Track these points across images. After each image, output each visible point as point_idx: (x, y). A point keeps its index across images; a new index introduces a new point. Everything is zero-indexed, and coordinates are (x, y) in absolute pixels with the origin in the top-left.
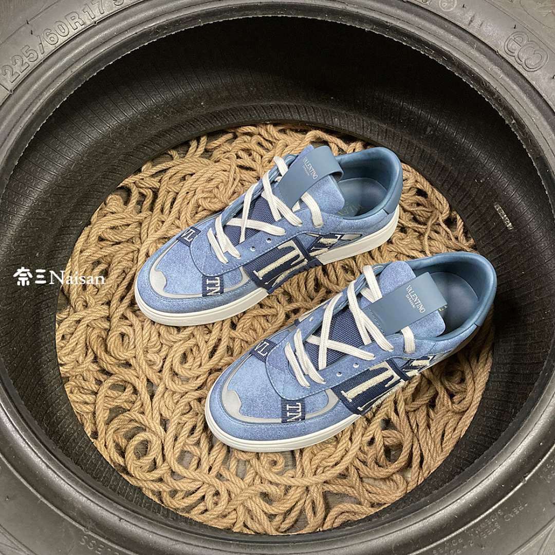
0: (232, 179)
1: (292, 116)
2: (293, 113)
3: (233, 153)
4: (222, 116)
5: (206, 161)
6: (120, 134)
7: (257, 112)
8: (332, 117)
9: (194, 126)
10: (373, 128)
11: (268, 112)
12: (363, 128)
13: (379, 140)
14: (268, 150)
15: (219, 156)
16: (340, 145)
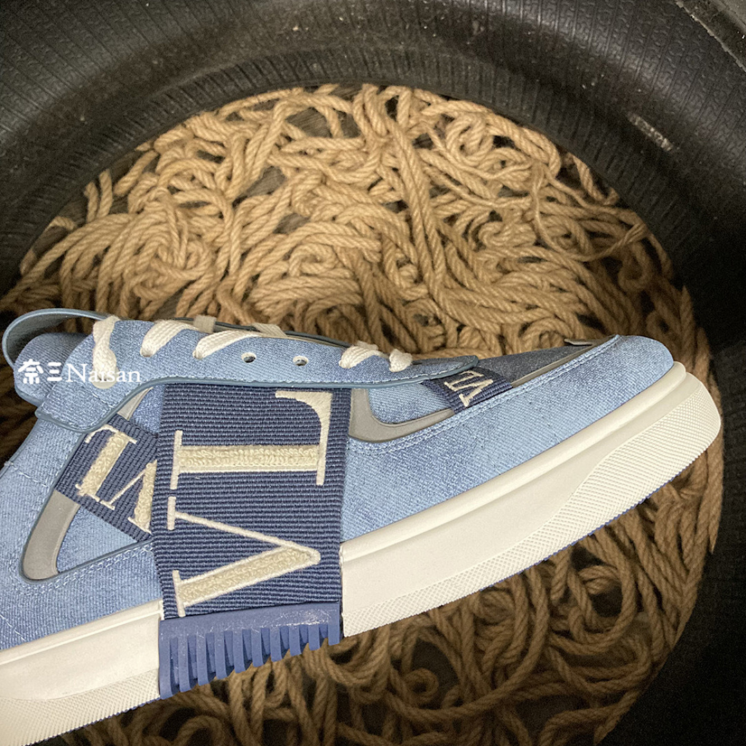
0: (175, 234)
1: (237, 86)
2: (237, 81)
3: (162, 188)
4: (120, 131)
5: (122, 218)
7: (176, 101)
8: (305, 63)
9: (78, 167)
10: (382, 59)
11: (194, 94)
12: (366, 64)
14: (219, 159)
15: (140, 201)
16: (337, 107)
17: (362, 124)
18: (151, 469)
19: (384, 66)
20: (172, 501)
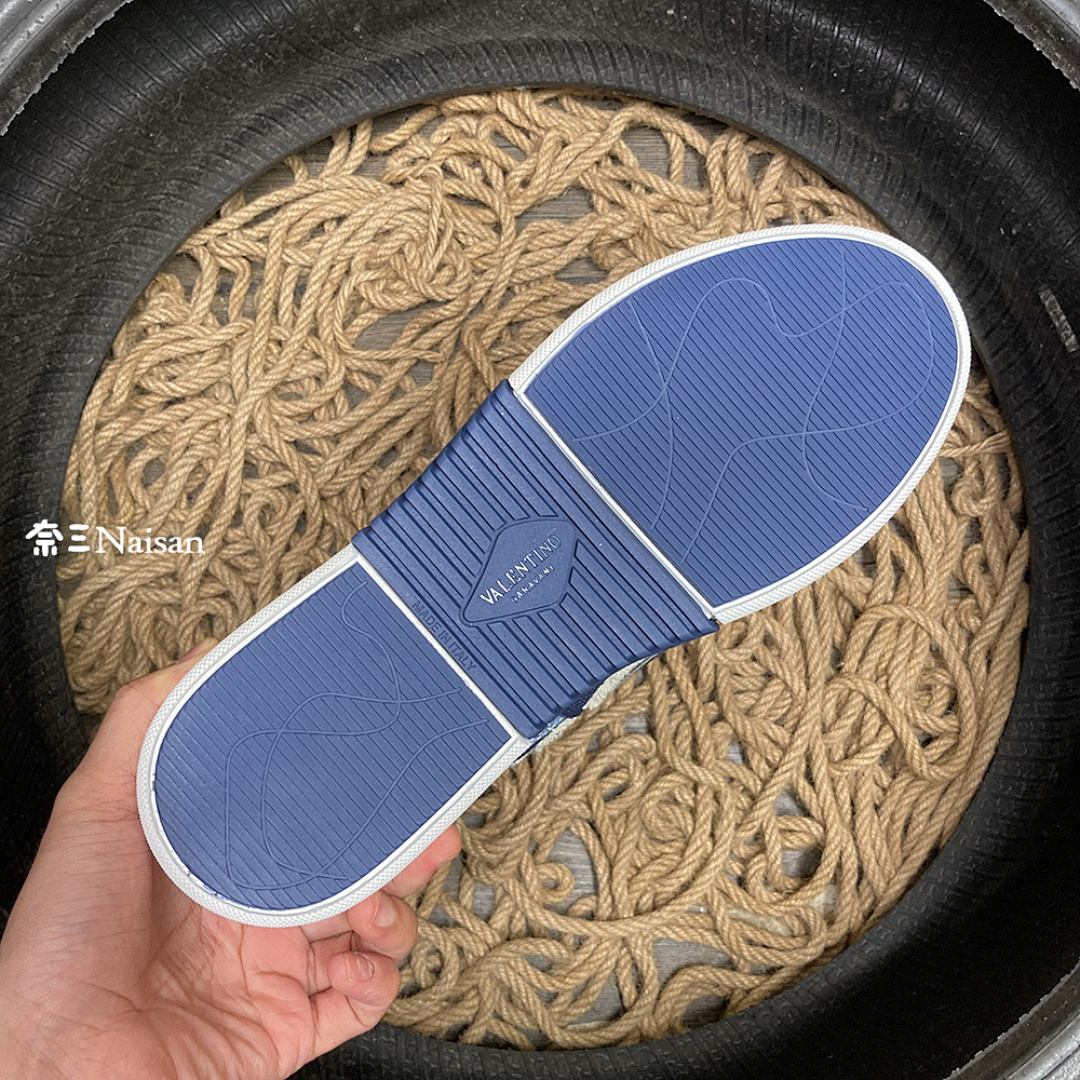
0: (434, 231)
1: (578, 72)
2: (579, 63)
3: (435, 166)
4: (410, 75)
5: (371, 184)
6: (163, 112)
7: (494, 62)
8: (674, 74)
9: (341, 102)
10: (772, 105)
11: (519, 59)
12: (750, 105)
13: (788, 138)
14: (522, 155)
15: (402, 171)
16: (689, 139)
17: (715, 174)
19: (771, 116)
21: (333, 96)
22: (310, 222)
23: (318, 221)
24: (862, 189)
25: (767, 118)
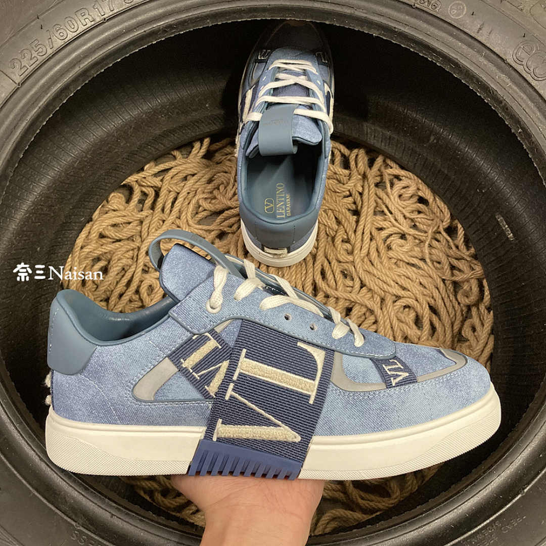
0: (232, 181)
5: (208, 162)
6: (124, 132)
8: (335, 122)
9: (198, 127)
10: (376, 135)
13: (382, 147)
15: (220, 158)
16: (342, 151)
17: (352, 163)
18: (225, 364)
19: (376, 138)
20: (232, 386)
21: (195, 125)
22: (182, 175)
23: (185, 175)
24: (415, 167)
25: (374, 139)
